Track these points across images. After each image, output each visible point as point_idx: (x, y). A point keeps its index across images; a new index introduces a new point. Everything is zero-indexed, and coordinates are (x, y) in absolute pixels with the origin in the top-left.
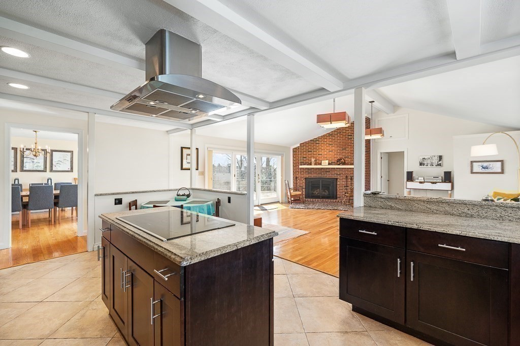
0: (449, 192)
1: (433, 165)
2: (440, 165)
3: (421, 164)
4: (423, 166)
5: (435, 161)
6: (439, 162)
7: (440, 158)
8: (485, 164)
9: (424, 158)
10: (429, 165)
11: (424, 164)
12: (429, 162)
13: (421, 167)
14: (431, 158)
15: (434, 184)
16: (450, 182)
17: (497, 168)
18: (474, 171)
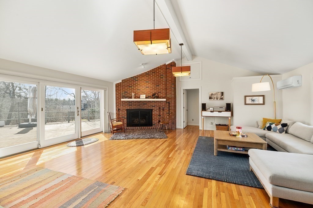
0: (230, 118)
1: (218, 99)
2: (222, 99)
3: (210, 98)
4: (211, 100)
5: (219, 96)
6: (222, 97)
7: (222, 93)
8: (253, 98)
9: (212, 94)
10: (215, 98)
11: (212, 98)
12: (215, 97)
13: (210, 100)
14: (217, 94)
15: (220, 113)
16: (230, 111)
17: (260, 100)
18: (247, 103)
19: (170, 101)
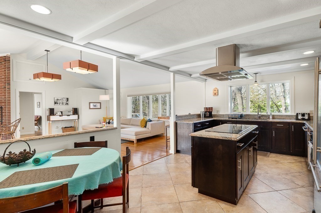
0: (77, 120)
1: (63, 104)
2: (67, 104)
3: (55, 103)
4: (57, 105)
5: (65, 101)
6: (68, 102)
7: (68, 99)
8: (95, 104)
9: (58, 99)
10: (61, 104)
11: (57, 103)
12: (61, 102)
13: (55, 105)
14: (62, 99)
15: (68, 116)
16: (77, 114)
17: (98, 105)
18: (91, 108)
19: (3, 106)
